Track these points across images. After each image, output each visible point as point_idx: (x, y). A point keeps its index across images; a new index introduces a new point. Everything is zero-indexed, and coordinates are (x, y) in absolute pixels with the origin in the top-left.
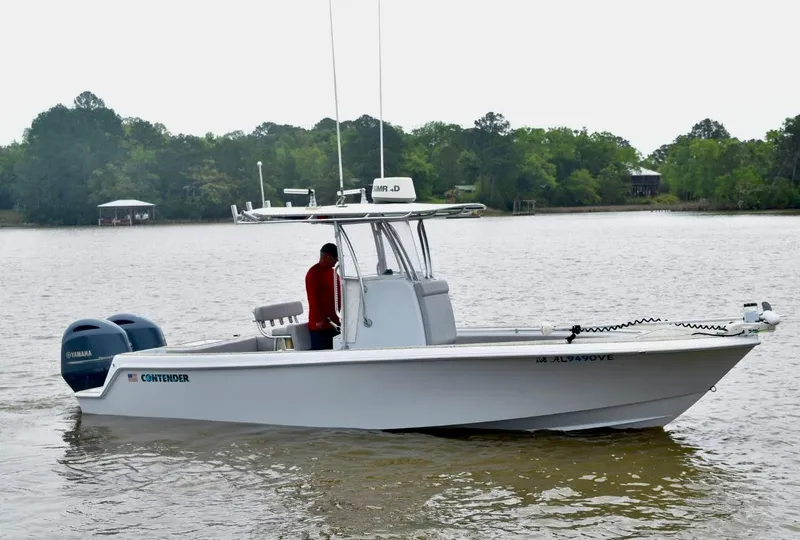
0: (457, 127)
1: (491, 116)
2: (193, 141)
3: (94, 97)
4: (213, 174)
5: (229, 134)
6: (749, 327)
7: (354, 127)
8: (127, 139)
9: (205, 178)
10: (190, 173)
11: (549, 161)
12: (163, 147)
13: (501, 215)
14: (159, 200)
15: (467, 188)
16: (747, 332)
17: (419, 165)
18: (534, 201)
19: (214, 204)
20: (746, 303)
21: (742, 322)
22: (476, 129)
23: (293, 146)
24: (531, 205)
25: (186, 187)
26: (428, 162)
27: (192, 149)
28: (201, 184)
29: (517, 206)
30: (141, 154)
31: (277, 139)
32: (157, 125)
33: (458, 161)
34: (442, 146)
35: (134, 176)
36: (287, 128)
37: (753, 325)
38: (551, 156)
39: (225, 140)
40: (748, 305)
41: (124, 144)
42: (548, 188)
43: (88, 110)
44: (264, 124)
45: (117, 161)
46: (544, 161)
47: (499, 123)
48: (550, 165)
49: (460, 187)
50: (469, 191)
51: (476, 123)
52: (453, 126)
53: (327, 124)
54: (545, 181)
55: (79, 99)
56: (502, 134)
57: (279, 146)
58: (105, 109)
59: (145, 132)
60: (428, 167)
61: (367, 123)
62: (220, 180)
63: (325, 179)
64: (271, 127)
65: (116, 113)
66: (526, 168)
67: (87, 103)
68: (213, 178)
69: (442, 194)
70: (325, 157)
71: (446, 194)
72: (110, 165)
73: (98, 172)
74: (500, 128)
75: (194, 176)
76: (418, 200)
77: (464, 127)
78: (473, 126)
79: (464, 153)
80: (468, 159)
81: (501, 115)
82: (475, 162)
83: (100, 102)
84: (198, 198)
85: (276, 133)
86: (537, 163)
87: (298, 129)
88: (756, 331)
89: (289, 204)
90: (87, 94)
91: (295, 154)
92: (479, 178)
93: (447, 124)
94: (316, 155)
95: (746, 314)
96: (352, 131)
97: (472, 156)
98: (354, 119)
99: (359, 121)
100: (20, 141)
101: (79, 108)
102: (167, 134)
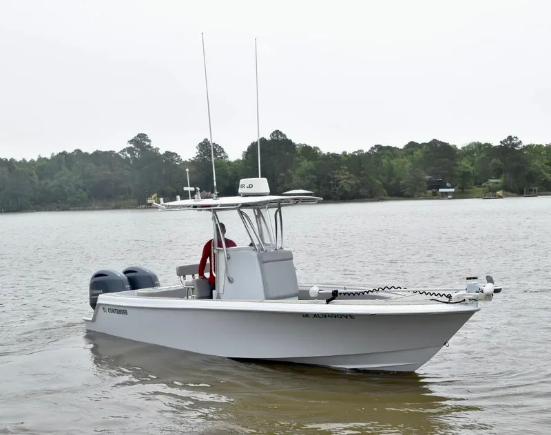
0: (489, 145)
1: (510, 138)
2: (335, 156)
3: (281, 133)
4: (346, 175)
5: (355, 152)
6: (471, 297)
7: (428, 147)
8: (299, 156)
9: (342, 177)
10: (333, 174)
11: (546, 164)
12: (318, 160)
13: (517, 196)
14: (317, 190)
15: (495, 181)
16: (467, 301)
17: (466, 168)
18: (537, 188)
19: (346, 191)
20: (469, 277)
21: (465, 292)
22: (501, 146)
23: (392, 159)
24: (535, 190)
25: (331, 182)
26: (472, 166)
27: (334, 160)
28: (339, 181)
29: (527, 191)
30: (306, 164)
31: (383, 155)
32: (314, 147)
33: (490, 165)
34: (481, 156)
35: (302, 176)
36: (389, 148)
37: (473, 295)
38: (547, 161)
39: (353, 156)
40: (470, 278)
41: (298, 159)
42: (546, 180)
43: (277, 141)
44: (376, 146)
45: (293, 168)
46: (543, 164)
47: (515, 142)
48: (546, 166)
49: (491, 181)
50: (497, 183)
51: (501, 142)
52: (486, 144)
53: (412, 145)
54: (544, 176)
55: (273, 134)
56: (517, 149)
57: (384, 158)
58: (287, 139)
59: (309, 152)
60: (471, 169)
61: (435, 144)
62: (350, 178)
63: (411, 177)
64: (379, 147)
65: (293, 141)
66: (532, 169)
67: (277, 136)
68: (346, 177)
69: (481, 184)
70: (411, 164)
71: (483, 184)
72: (289, 170)
73: (282, 175)
74: (516, 145)
75: (336, 176)
76: (272, 193)
77: (494, 145)
78: (500, 144)
79: (494, 160)
80: (496, 164)
81: (516, 137)
82: (500, 165)
83: (284, 136)
84: (337, 188)
85: (382, 152)
86: (539, 165)
87: (395, 148)
88: (475, 300)
89: (178, 197)
90: (277, 132)
91: (394, 162)
92: (503, 175)
93: (483, 143)
94: (405, 163)
95: (468, 285)
96: (426, 148)
97: (499, 162)
98: (427, 142)
99: (430, 143)
100: (241, 158)
101: (272, 139)
102: (320, 153)
